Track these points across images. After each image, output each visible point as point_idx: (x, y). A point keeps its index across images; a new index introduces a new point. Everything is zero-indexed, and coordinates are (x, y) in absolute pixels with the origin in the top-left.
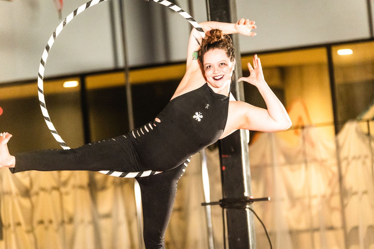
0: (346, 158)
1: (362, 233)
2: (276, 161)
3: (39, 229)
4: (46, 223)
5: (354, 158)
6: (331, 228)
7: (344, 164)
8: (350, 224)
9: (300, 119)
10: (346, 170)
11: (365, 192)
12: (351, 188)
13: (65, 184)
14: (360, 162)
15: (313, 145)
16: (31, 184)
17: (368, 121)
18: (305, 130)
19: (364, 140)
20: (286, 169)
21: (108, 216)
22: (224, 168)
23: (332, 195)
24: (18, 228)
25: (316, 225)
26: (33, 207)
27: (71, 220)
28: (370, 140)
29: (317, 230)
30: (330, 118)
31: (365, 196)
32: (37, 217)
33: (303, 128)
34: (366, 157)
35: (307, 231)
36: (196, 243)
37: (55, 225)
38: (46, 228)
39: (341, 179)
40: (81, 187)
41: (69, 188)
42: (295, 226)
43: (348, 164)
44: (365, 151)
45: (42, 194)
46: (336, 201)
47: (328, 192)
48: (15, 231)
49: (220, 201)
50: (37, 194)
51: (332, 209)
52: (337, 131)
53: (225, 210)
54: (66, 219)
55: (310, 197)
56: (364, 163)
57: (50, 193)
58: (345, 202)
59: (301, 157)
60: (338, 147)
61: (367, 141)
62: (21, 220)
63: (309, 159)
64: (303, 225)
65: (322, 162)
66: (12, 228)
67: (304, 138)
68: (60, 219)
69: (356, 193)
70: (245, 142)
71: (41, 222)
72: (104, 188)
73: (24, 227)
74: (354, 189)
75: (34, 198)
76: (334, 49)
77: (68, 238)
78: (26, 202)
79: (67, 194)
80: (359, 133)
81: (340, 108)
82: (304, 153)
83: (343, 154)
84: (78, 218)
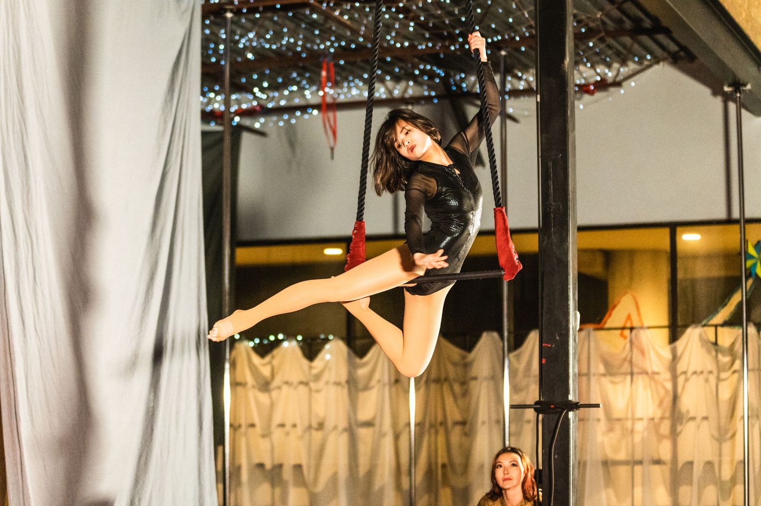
0: (685, 373)
1: (698, 470)
2: (593, 370)
3: (277, 434)
4: (288, 427)
5: (695, 373)
6: (658, 462)
7: (681, 380)
8: (682, 459)
9: (629, 317)
10: (684, 388)
11: (705, 418)
12: (688, 412)
13: (317, 377)
14: (702, 378)
15: (642, 352)
16: (273, 375)
17: (716, 326)
18: (634, 332)
19: (709, 352)
20: (605, 381)
21: (369, 424)
22: (544, 361)
23: (662, 419)
24: (251, 430)
25: (638, 457)
26: (272, 405)
27: (321, 426)
28: (717, 351)
29: (640, 462)
30: (665, 321)
31: (705, 423)
32: (277, 419)
33: (632, 329)
34: (711, 372)
35: (626, 463)
36: (482, 466)
37: (299, 430)
38: (288, 434)
39: (675, 398)
40: (338, 384)
41: (320, 384)
42: (611, 455)
43: (687, 380)
44: (710, 365)
45: (285, 388)
46: (665, 428)
47: (658, 414)
48: (246, 434)
49: (537, 403)
50: (279, 388)
51: (660, 437)
52: (674, 337)
53: (541, 416)
54: (314, 424)
55: (634, 420)
56: (707, 380)
57: (295, 388)
58: (679, 428)
59: (626, 367)
60: (675, 358)
61: (714, 353)
62: (257, 421)
63: (636, 370)
64: (622, 456)
65: (652, 376)
66: (243, 429)
67: (631, 342)
68: (306, 424)
69: (693, 419)
70: (574, 329)
71: (282, 425)
72: (367, 388)
73: (258, 430)
74: (691, 415)
75: (274, 394)
76: (679, 229)
77: (315, 448)
78: (264, 398)
79: (318, 391)
80: (703, 341)
81: (681, 307)
82: (631, 362)
83: (681, 367)
84: (329, 425)
